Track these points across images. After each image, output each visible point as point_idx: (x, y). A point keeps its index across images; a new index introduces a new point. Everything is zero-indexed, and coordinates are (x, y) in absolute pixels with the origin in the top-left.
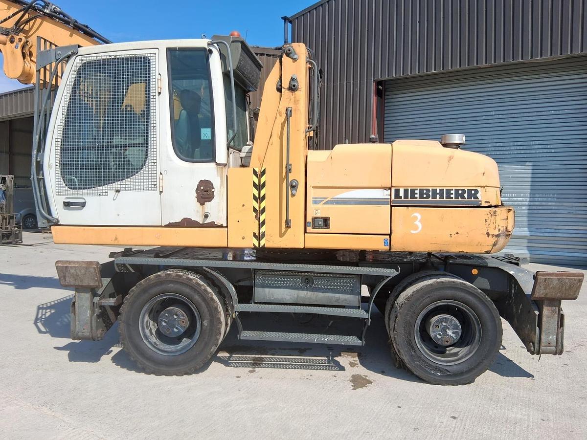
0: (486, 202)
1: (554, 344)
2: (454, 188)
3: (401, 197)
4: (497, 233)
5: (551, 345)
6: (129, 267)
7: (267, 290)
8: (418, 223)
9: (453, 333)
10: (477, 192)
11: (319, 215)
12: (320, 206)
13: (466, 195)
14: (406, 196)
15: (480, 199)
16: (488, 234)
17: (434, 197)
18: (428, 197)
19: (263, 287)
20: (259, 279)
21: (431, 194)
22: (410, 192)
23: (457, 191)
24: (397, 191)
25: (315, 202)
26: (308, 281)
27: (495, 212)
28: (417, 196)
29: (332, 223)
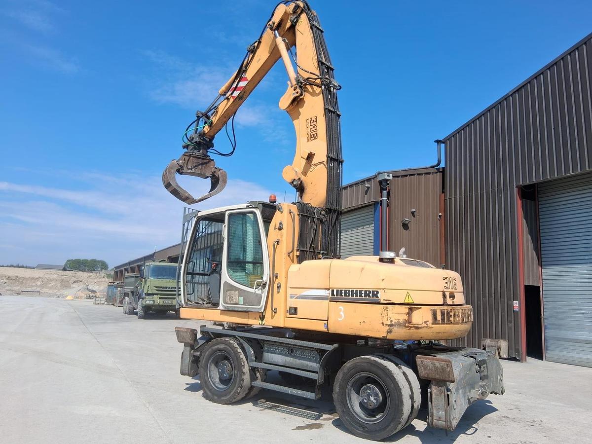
0: (384, 300)
1: (444, 419)
2: (364, 290)
3: (335, 295)
4: (389, 323)
5: (442, 420)
6: (211, 334)
7: (270, 354)
8: (342, 313)
9: (374, 399)
10: (378, 292)
11: (292, 306)
12: (293, 300)
13: (371, 295)
14: (337, 295)
15: (380, 298)
16: (383, 323)
17: (353, 296)
18: (349, 295)
19: (268, 352)
20: (266, 348)
21: (351, 293)
22: (339, 292)
23: (366, 291)
24: (333, 291)
25: (291, 297)
26: (291, 350)
27: (387, 308)
28: (343, 294)
29: (298, 311)
